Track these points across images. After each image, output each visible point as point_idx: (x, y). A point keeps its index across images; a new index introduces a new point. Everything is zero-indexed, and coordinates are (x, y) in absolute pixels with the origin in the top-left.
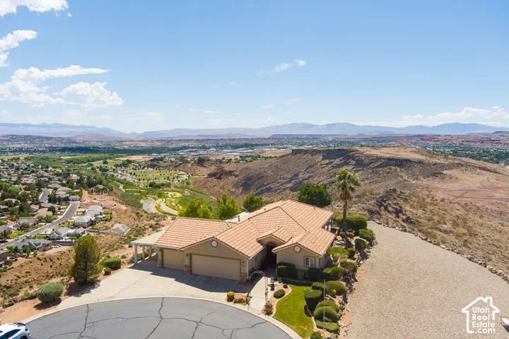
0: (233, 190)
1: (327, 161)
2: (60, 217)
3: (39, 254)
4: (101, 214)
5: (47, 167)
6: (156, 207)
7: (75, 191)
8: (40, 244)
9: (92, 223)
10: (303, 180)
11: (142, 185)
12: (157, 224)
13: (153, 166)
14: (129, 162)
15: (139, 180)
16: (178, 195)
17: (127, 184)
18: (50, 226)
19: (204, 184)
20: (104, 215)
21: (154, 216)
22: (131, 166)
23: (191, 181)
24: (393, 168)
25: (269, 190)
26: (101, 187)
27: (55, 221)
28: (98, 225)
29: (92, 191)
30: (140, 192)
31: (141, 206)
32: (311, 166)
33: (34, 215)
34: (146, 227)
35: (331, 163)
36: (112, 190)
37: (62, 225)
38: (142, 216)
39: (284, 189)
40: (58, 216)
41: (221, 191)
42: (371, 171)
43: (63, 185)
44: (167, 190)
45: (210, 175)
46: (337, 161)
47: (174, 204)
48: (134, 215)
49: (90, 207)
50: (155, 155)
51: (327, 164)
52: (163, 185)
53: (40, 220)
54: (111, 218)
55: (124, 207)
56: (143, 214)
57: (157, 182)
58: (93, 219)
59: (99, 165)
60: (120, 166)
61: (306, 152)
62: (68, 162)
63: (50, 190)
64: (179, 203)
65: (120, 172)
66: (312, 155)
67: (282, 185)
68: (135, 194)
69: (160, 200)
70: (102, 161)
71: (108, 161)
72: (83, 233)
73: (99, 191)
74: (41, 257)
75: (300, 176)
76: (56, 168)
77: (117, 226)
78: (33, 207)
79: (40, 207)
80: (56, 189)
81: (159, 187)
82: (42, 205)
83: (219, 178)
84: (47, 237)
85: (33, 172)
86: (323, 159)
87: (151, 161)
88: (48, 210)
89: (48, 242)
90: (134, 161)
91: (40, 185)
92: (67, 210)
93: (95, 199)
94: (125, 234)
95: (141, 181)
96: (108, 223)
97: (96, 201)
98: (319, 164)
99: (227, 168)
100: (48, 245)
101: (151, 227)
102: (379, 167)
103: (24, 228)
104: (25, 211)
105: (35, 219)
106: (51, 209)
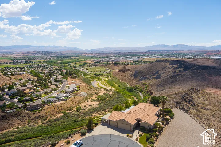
0: (130, 77)
1: (172, 66)
2: (60, 89)
3: (53, 104)
4: (76, 88)
5: (52, 66)
6: (97, 84)
7: (65, 77)
8: (53, 100)
9: (72, 92)
10: (161, 74)
11: (91, 74)
12: (98, 92)
13: (95, 66)
14: (85, 63)
15: (90, 72)
16: (106, 79)
17: (85, 74)
18: (56, 92)
19: (118, 74)
20: (77, 88)
21: (97, 88)
22: (86, 65)
23: (112, 73)
24: (202, 70)
25: (145, 78)
26: (75, 75)
27: (58, 90)
28: (75, 92)
29: (71, 77)
30: (90, 77)
31: (91, 84)
32: (164, 68)
33: (49, 88)
34: (94, 93)
35: (174, 67)
36: (79, 77)
37: (60, 92)
38: (92, 88)
39: (152, 78)
40: (59, 88)
41: (125, 78)
42: (191, 71)
43: (60, 75)
44: (102, 77)
45: (120, 71)
46: (176, 66)
47: (104, 83)
48: (88, 88)
49: (71, 84)
50: (96, 60)
51: (172, 67)
52: (100, 74)
53: (52, 90)
54: (80, 89)
55: (84, 85)
56: (92, 87)
57: (98, 73)
58: (73, 90)
59: (73, 65)
60: (82, 65)
61: (162, 61)
62: (61, 63)
63: (55, 77)
64: (107, 83)
65: (82, 68)
66: (165, 63)
67: (151, 76)
68: (89, 78)
69: (99, 81)
70: (74, 63)
71: (77, 63)
72: (69, 96)
73: (74, 77)
74: (54, 105)
75: (159, 72)
76: (56, 66)
77: (82, 93)
78: (49, 84)
79: (52, 84)
80: (57, 76)
81: (98, 75)
82: (52, 83)
83: (124, 72)
84: (56, 97)
85: (47, 68)
86: (170, 65)
87: (95, 63)
88: (55, 86)
89: (56, 99)
90: (87, 63)
91: (51, 74)
92: (62, 86)
93: (73, 81)
94: (85, 96)
95: (91, 73)
96: (78, 92)
97: (73, 82)
98: (168, 67)
99: (127, 67)
100: (56, 101)
101: (95, 93)
102: (195, 69)
103: (46, 93)
104: (46, 86)
105: (50, 89)
106: (56, 85)
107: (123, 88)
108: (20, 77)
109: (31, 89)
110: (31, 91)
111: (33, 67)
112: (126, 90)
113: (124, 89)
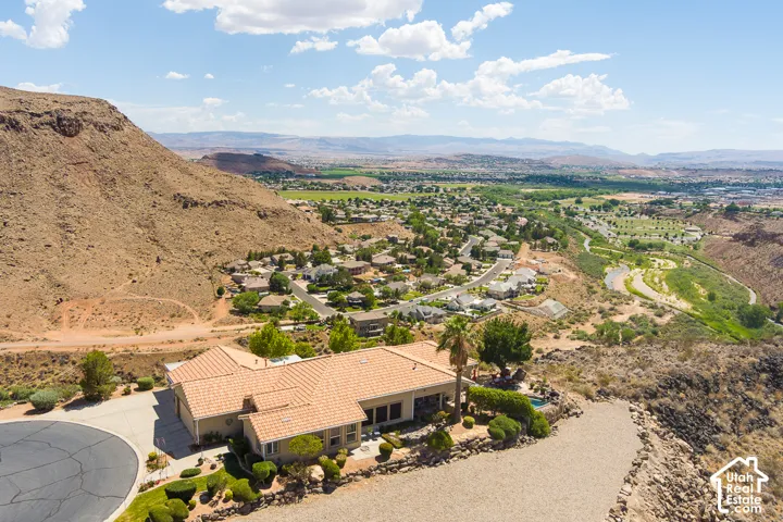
0: (769, 268)
2: (475, 279)
3: (426, 326)
4: (530, 282)
5: (495, 204)
6: (626, 281)
7: (512, 243)
8: (430, 314)
9: (512, 294)
11: (618, 244)
12: (612, 309)
13: (649, 213)
14: (615, 203)
15: (619, 233)
16: (672, 265)
17: (597, 239)
18: (456, 290)
19: (721, 253)
20: (534, 285)
21: (617, 295)
22: (616, 210)
23: (703, 244)
26: (550, 240)
27: (466, 284)
28: (520, 299)
29: (535, 246)
30: (611, 253)
31: (603, 275)
33: (443, 272)
34: (595, 311)
36: (565, 247)
37: (470, 291)
38: (595, 293)
40: (473, 278)
41: (748, 267)
43: (499, 233)
44: (656, 256)
45: (737, 237)
47: (656, 280)
48: (584, 289)
49: (524, 265)
50: (661, 195)
52: (651, 246)
53: (448, 280)
54: (543, 290)
55: (572, 276)
56: (599, 290)
57: (644, 240)
58: (514, 288)
59: (566, 206)
60: (599, 209)
62: (527, 197)
63: (481, 238)
64: (668, 279)
65: (594, 218)
68: (603, 256)
69: (638, 270)
70: (574, 199)
71: (583, 199)
72: (494, 306)
73: (545, 247)
74: (426, 331)
76: (507, 205)
77: (549, 303)
78: (448, 261)
79: (457, 262)
80: (487, 238)
81: (644, 248)
82: (460, 259)
83: (751, 244)
84: (445, 305)
85: (473, 209)
87: (652, 203)
88: (463, 268)
89: (440, 312)
90: (623, 203)
91: (469, 230)
92: (489, 270)
93: (535, 258)
94: (557, 317)
95: (620, 236)
96: (535, 297)
97: (534, 262)
99: (770, 227)
100: (441, 316)
101: (600, 312)
103: (425, 288)
104: (434, 265)
105: (441, 277)
106: (467, 267)
107: (724, 308)
108: (367, 231)
109: (382, 268)
110: (381, 274)
111: (432, 204)
112: (733, 316)
113: (726, 311)
